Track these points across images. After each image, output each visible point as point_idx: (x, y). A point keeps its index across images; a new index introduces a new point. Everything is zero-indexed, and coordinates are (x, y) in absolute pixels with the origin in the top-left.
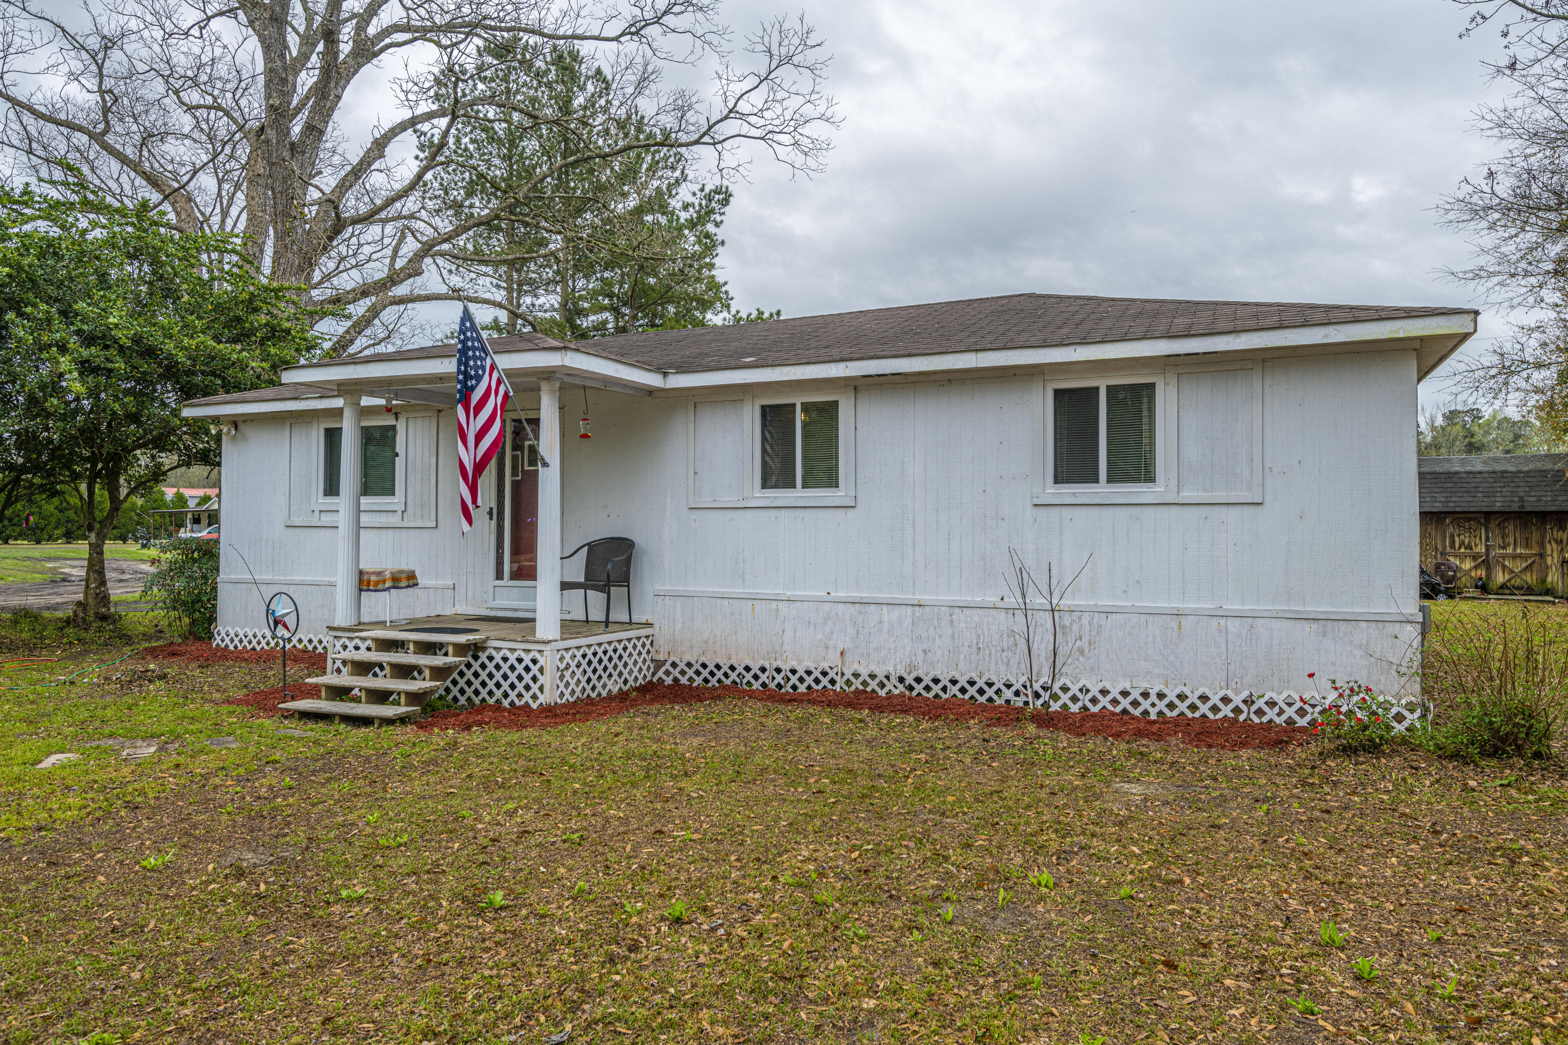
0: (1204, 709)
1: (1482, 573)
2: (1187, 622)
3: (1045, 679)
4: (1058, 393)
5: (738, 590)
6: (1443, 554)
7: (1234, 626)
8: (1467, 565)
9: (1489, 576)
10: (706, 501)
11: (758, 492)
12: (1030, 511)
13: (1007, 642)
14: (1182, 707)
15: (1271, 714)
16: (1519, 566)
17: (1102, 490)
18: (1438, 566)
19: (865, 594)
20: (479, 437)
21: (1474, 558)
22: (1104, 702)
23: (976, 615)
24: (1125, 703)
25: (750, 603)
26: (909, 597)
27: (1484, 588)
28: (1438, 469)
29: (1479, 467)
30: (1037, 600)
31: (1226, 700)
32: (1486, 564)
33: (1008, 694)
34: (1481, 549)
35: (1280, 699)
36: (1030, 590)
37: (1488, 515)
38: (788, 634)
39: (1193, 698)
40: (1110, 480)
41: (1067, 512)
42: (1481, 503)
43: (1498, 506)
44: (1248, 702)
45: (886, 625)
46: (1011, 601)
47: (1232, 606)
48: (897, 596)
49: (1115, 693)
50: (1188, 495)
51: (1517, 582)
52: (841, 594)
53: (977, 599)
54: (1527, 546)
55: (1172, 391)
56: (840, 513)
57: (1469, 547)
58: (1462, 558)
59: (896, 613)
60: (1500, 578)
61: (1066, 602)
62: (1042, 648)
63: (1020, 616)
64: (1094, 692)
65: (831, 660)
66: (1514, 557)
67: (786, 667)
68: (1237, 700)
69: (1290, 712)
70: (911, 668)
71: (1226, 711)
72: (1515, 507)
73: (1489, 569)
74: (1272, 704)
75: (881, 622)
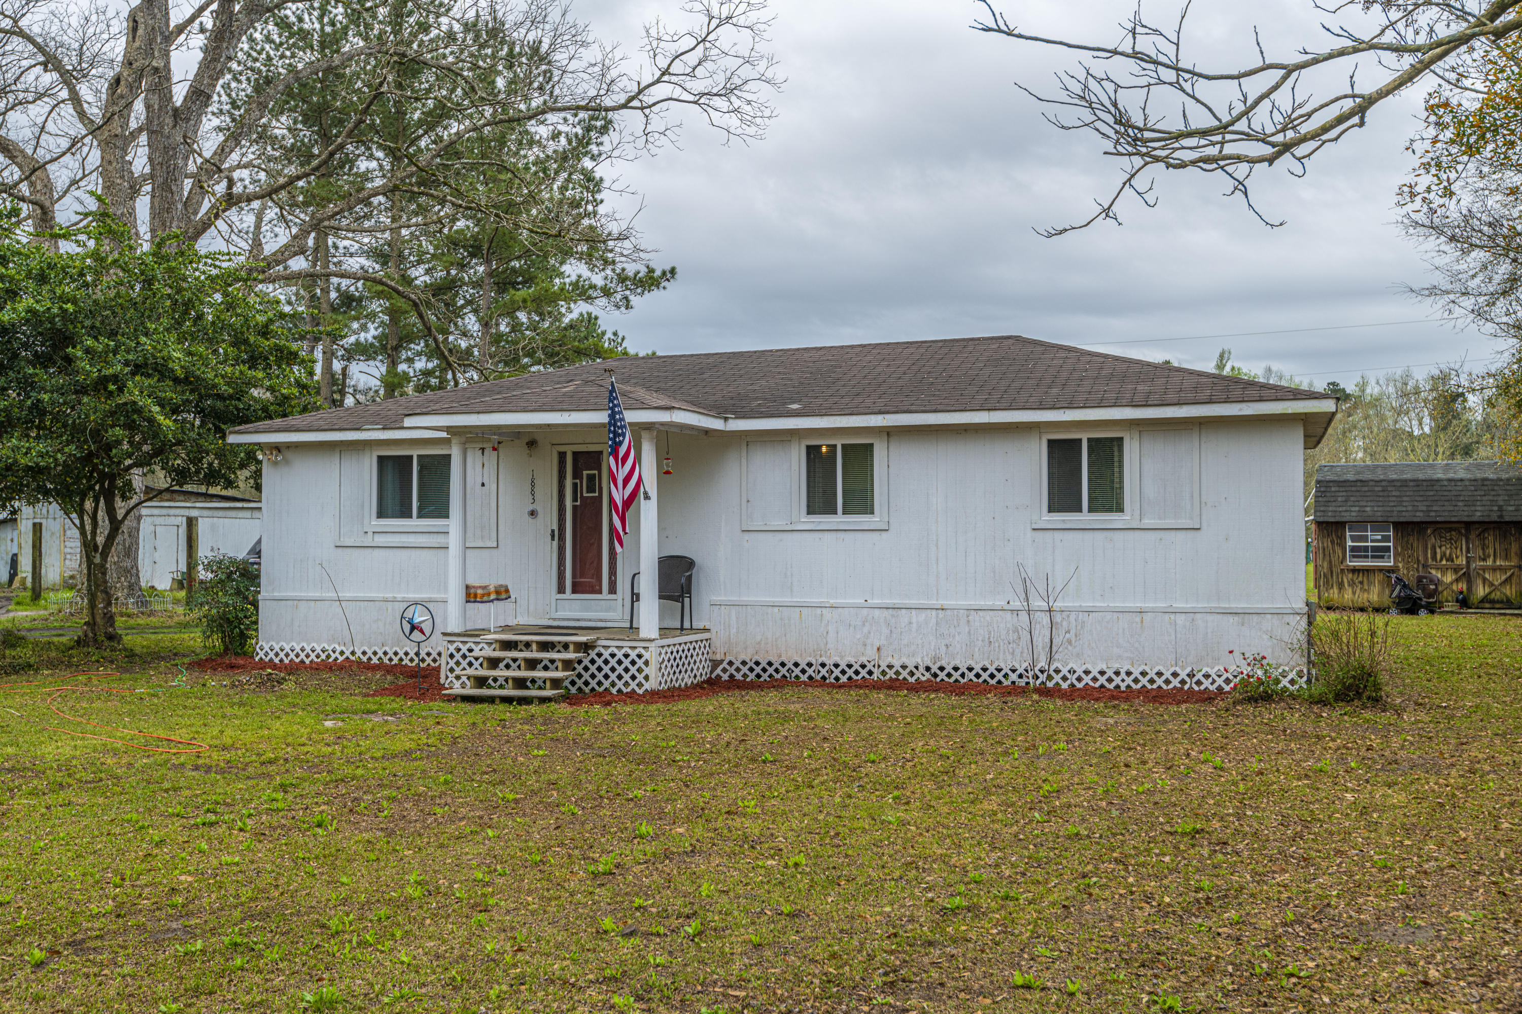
0: (1160, 682)
1: (1463, 586)
2: (1148, 617)
3: (1042, 664)
4: (1051, 443)
5: (787, 599)
6: (1425, 566)
7: (1181, 619)
8: (1449, 578)
9: (1469, 589)
10: (758, 524)
11: (805, 518)
12: (1030, 534)
13: (1012, 636)
14: (1144, 681)
15: (1206, 683)
16: (1499, 578)
17: (1085, 518)
18: (1420, 579)
19: (897, 601)
20: (626, 481)
21: (1456, 570)
22: (1087, 679)
23: (988, 616)
24: (1102, 680)
25: (798, 610)
26: (933, 602)
27: (1464, 603)
28: (1421, 476)
29: (1461, 474)
30: (1038, 603)
31: (1175, 675)
32: (1467, 576)
33: (1013, 677)
34: (1461, 561)
35: (1212, 672)
36: (1032, 593)
37: (1468, 525)
38: (832, 635)
39: (1152, 674)
40: (1090, 510)
41: (1058, 535)
42: (1462, 513)
43: (1477, 516)
44: (1191, 675)
45: (914, 625)
46: (1016, 604)
47: (1179, 605)
48: (923, 602)
49: (1095, 673)
50: (1147, 522)
51: (1497, 595)
52: (876, 601)
53: (989, 603)
54: (1507, 557)
55: (1136, 444)
56: (876, 535)
57: (1450, 559)
58: (1444, 570)
59: (923, 615)
60: (1481, 591)
61: (1058, 605)
62: (1042, 639)
63: (1024, 616)
64: (1079, 672)
65: (868, 655)
66: (1494, 569)
67: (829, 662)
68: (1183, 675)
69: (1220, 681)
70: (935, 659)
71: (1175, 683)
72: (1494, 517)
73: (1470, 583)
74: (1207, 676)
75: (910, 623)
